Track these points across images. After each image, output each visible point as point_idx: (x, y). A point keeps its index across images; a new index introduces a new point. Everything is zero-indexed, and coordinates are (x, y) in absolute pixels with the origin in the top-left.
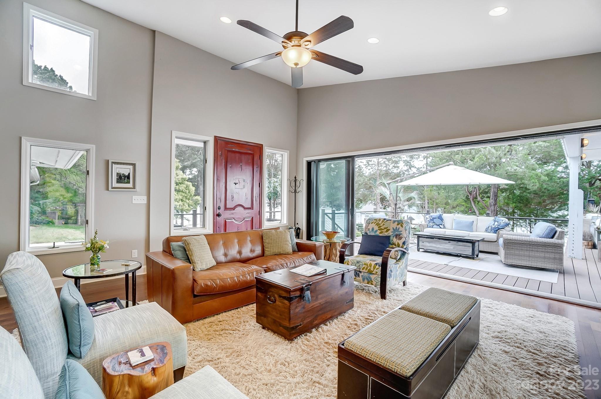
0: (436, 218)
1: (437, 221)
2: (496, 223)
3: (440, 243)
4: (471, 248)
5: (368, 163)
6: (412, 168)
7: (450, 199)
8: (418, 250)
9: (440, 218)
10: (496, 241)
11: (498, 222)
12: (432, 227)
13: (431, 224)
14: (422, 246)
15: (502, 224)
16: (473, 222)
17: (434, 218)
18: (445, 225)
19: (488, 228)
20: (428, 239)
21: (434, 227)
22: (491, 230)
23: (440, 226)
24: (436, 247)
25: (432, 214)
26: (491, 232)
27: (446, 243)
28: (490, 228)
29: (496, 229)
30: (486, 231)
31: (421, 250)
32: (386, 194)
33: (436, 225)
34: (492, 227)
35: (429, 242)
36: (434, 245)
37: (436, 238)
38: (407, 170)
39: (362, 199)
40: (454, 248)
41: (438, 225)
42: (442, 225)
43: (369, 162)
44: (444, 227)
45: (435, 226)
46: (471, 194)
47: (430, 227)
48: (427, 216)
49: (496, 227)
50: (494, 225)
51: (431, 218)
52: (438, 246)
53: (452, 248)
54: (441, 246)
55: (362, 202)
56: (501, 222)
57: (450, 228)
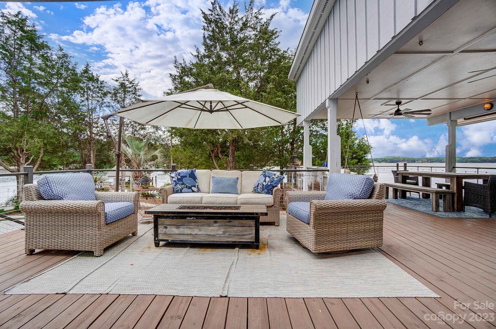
0: (186, 176)
1: (188, 181)
2: (268, 179)
3: (198, 226)
4: (254, 228)
5: (113, 123)
6: (159, 131)
7: (196, 156)
8: (157, 245)
9: (193, 176)
10: (272, 206)
11: (269, 177)
12: (181, 192)
13: (179, 187)
14: (165, 234)
15: (276, 179)
16: (238, 178)
17: (183, 177)
18: (199, 186)
19: (258, 186)
20: (175, 221)
21: (183, 191)
22: (263, 190)
23: (193, 188)
24: (191, 234)
25: (179, 171)
26: (263, 192)
27: (209, 225)
28: (260, 186)
29: (269, 188)
30: (255, 191)
31: (161, 243)
32: (127, 152)
33: (187, 187)
34: (263, 185)
35: (178, 227)
36: (187, 231)
37: (191, 217)
38: (154, 133)
39: (106, 161)
40: (224, 232)
41: (190, 188)
42: (195, 186)
43: (113, 121)
44: (199, 191)
45: (185, 190)
46: (213, 152)
47: (177, 192)
48: (173, 175)
49: (269, 184)
50: (265, 181)
51: (179, 177)
52: (196, 231)
53: (220, 232)
54: (200, 230)
55: (106, 165)
56: (274, 177)
57: (207, 191)
